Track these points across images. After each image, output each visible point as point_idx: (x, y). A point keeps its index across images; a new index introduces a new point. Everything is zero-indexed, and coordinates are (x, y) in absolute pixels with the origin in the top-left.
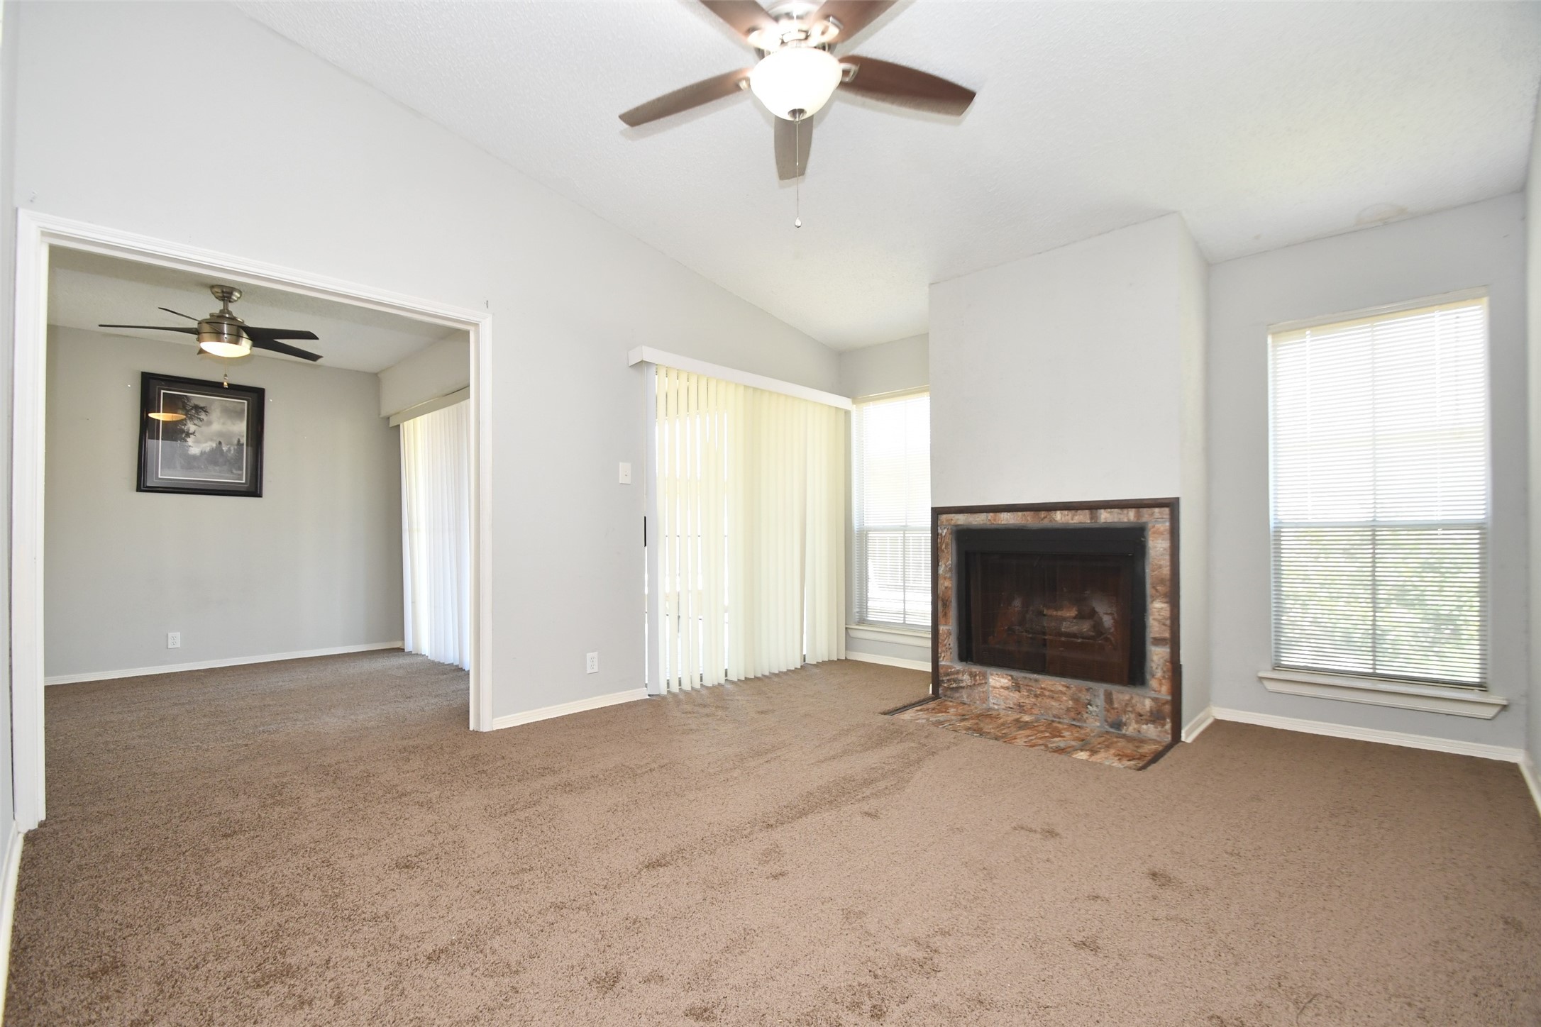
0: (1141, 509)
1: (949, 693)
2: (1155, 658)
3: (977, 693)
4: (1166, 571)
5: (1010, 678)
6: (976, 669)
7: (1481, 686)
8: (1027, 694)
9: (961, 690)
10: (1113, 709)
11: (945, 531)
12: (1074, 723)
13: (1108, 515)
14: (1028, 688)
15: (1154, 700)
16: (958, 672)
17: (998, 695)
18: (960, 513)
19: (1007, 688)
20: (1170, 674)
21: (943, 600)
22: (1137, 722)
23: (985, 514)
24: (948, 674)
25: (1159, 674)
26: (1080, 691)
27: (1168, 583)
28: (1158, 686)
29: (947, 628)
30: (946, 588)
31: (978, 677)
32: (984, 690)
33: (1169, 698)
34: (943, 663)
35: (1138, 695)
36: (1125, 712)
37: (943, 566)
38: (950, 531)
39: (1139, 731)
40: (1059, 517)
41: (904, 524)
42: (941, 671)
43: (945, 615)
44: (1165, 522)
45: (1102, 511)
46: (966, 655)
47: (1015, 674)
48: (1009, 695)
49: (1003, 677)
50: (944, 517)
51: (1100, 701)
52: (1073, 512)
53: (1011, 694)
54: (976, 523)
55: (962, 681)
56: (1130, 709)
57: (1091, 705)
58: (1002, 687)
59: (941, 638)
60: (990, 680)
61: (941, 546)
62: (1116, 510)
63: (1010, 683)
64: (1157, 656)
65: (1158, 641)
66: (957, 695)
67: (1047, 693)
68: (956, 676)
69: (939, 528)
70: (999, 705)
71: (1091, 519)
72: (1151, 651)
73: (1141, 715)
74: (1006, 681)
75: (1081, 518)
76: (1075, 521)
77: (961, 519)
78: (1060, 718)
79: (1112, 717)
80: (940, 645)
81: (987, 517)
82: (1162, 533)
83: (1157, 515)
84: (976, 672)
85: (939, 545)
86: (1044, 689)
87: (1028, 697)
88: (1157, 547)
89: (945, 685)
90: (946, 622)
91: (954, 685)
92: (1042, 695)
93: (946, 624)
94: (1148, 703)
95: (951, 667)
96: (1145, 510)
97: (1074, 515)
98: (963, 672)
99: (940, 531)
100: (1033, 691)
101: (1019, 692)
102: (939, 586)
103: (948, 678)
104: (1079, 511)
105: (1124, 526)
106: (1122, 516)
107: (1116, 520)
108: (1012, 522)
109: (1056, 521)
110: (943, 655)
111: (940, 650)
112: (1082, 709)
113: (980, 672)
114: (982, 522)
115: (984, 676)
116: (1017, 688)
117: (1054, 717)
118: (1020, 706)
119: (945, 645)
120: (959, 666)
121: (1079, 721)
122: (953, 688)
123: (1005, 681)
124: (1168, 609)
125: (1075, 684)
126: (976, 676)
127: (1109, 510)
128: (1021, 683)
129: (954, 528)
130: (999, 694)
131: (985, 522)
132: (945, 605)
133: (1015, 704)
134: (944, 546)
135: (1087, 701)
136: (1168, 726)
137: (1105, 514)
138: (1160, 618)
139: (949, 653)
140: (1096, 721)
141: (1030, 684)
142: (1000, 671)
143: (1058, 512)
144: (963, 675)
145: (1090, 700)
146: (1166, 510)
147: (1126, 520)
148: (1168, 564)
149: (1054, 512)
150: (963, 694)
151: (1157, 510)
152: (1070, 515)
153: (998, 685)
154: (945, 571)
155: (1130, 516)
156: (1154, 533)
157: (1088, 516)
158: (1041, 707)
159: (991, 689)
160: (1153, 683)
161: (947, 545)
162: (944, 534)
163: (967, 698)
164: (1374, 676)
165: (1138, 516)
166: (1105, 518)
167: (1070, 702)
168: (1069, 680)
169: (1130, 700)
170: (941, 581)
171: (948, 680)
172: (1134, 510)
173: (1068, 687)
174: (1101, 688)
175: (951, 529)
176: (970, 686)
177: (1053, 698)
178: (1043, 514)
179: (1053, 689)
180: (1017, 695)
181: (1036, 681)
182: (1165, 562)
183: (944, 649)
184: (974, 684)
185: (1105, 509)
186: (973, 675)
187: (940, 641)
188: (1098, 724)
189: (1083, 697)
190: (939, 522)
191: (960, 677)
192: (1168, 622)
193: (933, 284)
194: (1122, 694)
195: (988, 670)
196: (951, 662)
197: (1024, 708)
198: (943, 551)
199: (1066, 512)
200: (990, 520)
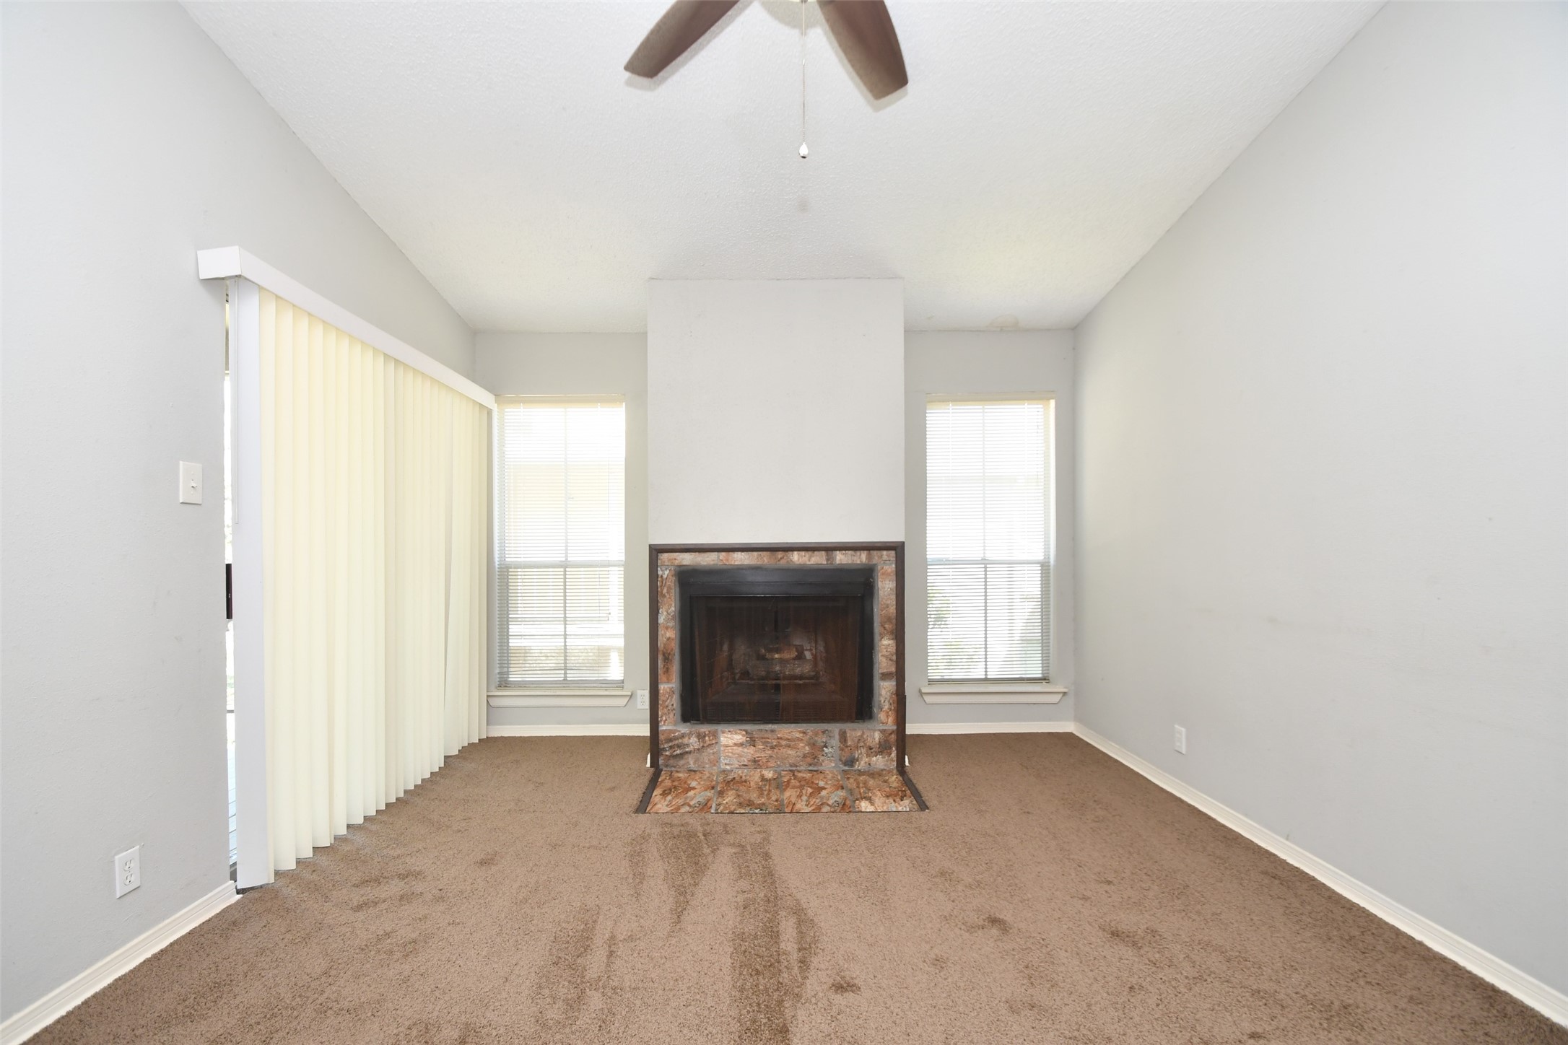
0: (871, 552)
1: (671, 762)
2: (883, 692)
3: (706, 757)
4: (892, 610)
5: (744, 733)
6: (704, 729)
7: (1045, 679)
8: (763, 747)
9: (686, 756)
10: (847, 747)
11: (667, 572)
12: (811, 768)
13: (843, 557)
14: (764, 740)
15: (883, 731)
16: (683, 736)
17: (730, 754)
18: (686, 552)
19: (741, 745)
20: (895, 705)
21: (664, 654)
22: (868, 756)
23: (716, 553)
24: (671, 740)
25: (886, 707)
26: (816, 734)
27: (894, 621)
28: (885, 717)
29: (670, 686)
30: (669, 639)
31: (707, 738)
32: (715, 750)
33: (895, 728)
34: (664, 728)
35: (868, 729)
36: (857, 748)
37: (665, 613)
38: (673, 572)
39: (869, 764)
40: (796, 558)
41: (564, 559)
42: (661, 737)
43: (667, 671)
44: (891, 564)
45: (838, 552)
46: (691, 713)
47: (749, 727)
48: (743, 752)
49: (736, 733)
50: (665, 556)
51: (835, 742)
52: (810, 553)
53: (746, 750)
54: (705, 564)
55: (688, 745)
56: (862, 744)
57: (826, 747)
58: (735, 745)
59: (661, 698)
60: (722, 739)
61: (662, 590)
62: (850, 552)
63: (745, 738)
64: (884, 690)
65: (885, 676)
66: (682, 762)
67: (784, 743)
68: (680, 741)
69: (659, 569)
70: (732, 765)
71: (827, 560)
72: (879, 686)
73: (871, 749)
74: (741, 737)
75: (818, 559)
76: (812, 562)
77: (687, 559)
78: (797, 766)
79: (846, 756)
80: (660, 708)
81: (719, 557)
82: (889, 574)
83: (885, 557)
84: (705, 732)
85: (659, 589)
86: (781, 738)
87: (764, 750)
88: (885, 587)
89: (667, 753)
90: (668, 679)
91: (678, 752)
92: (779, 745)
93: (669, 681)
94: (877, 735)
95: (671, 731)
96: (874, 553)
97: (810, 557)
98: (689, 735)
99: (660, 573)
100: (768, 742)
101: (754, 746)
102: (660, 637)
103: (670, 744)
104: (816, 552)
105: (860, 567)
106: (855, 558)
107: (850, 562)
108: (746, 562)
109: (793, 562)
110: (664, 718)
111: (660, 713)
112: (819, 752)
113: (709, 732)
114: (712, 563)
115: (715, 735)
116: (752, 742)
117: (791, 766)
118: (755, 761)
119: (667, 706)
120: (684, 728)
121: (815, 765)
122: (677, 755)
123: (739, 738)
124: (894, 645)
125: (811, 728)
126: (705, 737)
127: (844, 552)
128: (756, 736)
129: (678, 569)
130: (732, 753)
131: (716, 562)
132: (667, 659)
133: (749, 761)
134: (665, 591)
135: (822, 744)
136: (894, 755)
137: (840, 555)
138: (887, 654)
139: (671, 715)
140: (831, 762)
141: (766, 736)
142: (732, 727)
143: (795, 553)
144: (689, 738)
145: (826, 743)
146: (893, 553)
147: (858, 562)
148: (895, 603)
149: (790, 553)
150: (690, 759)
151: (885, 553)
152: (807, 556)
153: (731, 742)
154: (667, 620)
155: (862, 558)
156: (883, 574)
157: (824, 558)
158: (778, 758)
159: (722, 749)
160: (882, 716)
161: (669, 588)
162: (665, 576)
163: (695, 763)
164: (986, 680)
165: (869, 557)
166: (841, 560)
167: (807, 748)
168: (805, 725)
169: (862, 736)
170: (661, 632)
171: (671, 747)
172: (865, 552)
173: (804, 733)
174: (835, 728)
175: (674, 570)
176: (698, 749)
177: (789, 746)
178: (780, 555)
179: (789, 737)
180: (751, 750)
181: (772, 731)
182: (892, 601)
183: (665, 710)
184: (703, 747)
185: (840, 550)
186: (701, 737)
187: (660, 702)
188: (833, 765)
189: (819, 740)
190: (659, 561)
191: (686, 741)
192: (894, 658)
193: (653, 279)
194: (855, 731)
195: (720, 727)
196: (675, 725)
197: (760, 763)
198: (664, 596)
199: (803, 553)
200: (722, 560)
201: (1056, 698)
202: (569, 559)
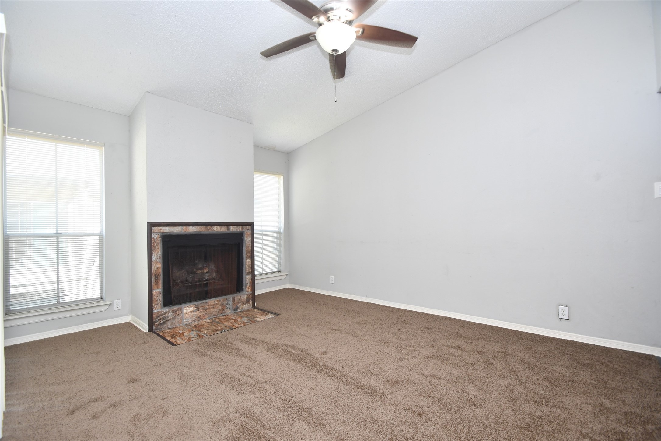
0: (243, 226)
1: (159, 327)
2: (247, 280)
3: (176, 321)
4: (250, 248)
5: (194, 306)
6: (175, 308)
7: (279, 271)
8: (202, 310)
9: (167, 322)
10: (235, 303)
11: (156, 236)
12: (222, 315)
13: (233, 228)
14: (203, 307)
15: (247, 295)
16: (165, 313)
17: (188, 317)
18: (166, 226)
19: (193, 311)
20: (251, 284)
21: (155, 275)
22: (242, 305)
23: (181, 227)
24: (159, 317)
25: (247, 285)
26: (224, 301)
27: (251, 253)
28: (247, 290)
29: (158, 290)
30: (158, 268)
31: (177, 312)
32: (181, 317)
33: (251, 293)
34: (155, 311)
35: (242, 295)
36: (239, 303)
37: (156, 256)
38: (160, 236)
39: (243, 308)
40: (216, 229)
41: (55, 232)
42: (154, 316)
43: (157, 283)
44: (249, 231)
45: (231, 226)
46: (168, 302)
47: (196, 303)
48: (194, 314)
49: (191, 307)
50: (155, 229)
51: (231, 302)
52: (221, 226)
53: (195, 313)
54: (176, 231)
55: (168, 317)
56: (240, 301)
57: (228, 305)
58: (190, 312)
59: (154, 297)
60: (184, 311)
61: (154, 245)
62: (235, 226)
63: (194, 308)
65: (247, 274)
66: (165, 326)
67: (211, 307)
68: (164, 316)
69: (152, 234)
70: (188, 321)
71: (228, 229)
72: (246, 278)
73: (243, 302)
74: (193, 308)
75: (223, 229)
76: (221, 231)
77: (167, 230)
78: (216, 315)
79: (235, 307)
80: (153, 302)
81: (182, 228)
82: (249, 235)
83: (247, 228)
84: (176, 309)
85: (153, 244)
86: (210, 305)
87: (203, 311)
88: (247, 239)
89: (157, 323)
90: (157, 287)
91: (163, 321)
92: (209, 308)
93: (158, 288)
94: (245, 297)
95: (160, 312)
96: (244, 227)
97: (221, 228)
98: (168, 312)
99: (153, 236)
100: (205, 308)
101: (199, 311)
102: (153, 267)
103: (159, 318)
104: (223, 226)
105: (239, 232)
106: (237, 229)
107: (235, 230)
108: (195, 231)
109: (214, 230)
110: (155, 307)
111: (153, 305)
112: (225, 308)
113: (178, 309)
114: (179, 231)
115: (181, 310)
116: (198, 309)
117: (214, 316)
118: (199, 317)
119: (157, 301)
120: (165, 310)
121: (223, 313)
122: (162, 323)
123: (192, 308)
124: (251, 262)
125: (221, 298)
126: (176, 311)
127: (233, 226)
128: (199, 306)
129: (162, 234)
130: (189, 316)
131: (181, 231)
132: (157, 278)
133: (196, 318)
134: (156, 245)
135: (226, 304)
136: (251, 303)
137: (232, 228)
138: (248, 265)
139: (159, 305)
140: (229, 311)
141: (204, 305)
142: (189, 305)
143: (215, 227)
144: (168, 314)
145: (227, 303)
146: (250, 227)
147: (238, 230)
148: (251, 245)
149: (213, 227)
150: (169, 323)
151: (247, 227)
152: (220, 228)
153: (188, 311)
154: (157, 259)
155: (239, 229)
156: (247, 235)
157: (226, 229)
158: (209, 314)
159: (184, 315)
160: (247, 289)
161: (158, 244)
162: (155, 238)
163: (171, 325)
164: (263, 274)
165: (242, 229)
166: (232, 230)
167: (220, 307)
168: (218, 298)
169: (240, 298)
170: (154, 265)
171: (159, 320)
172: (241, 226)
173: (219, 301)
174: (230, 297)
175: (160, 235)
176: (173, 318)
177: (213, 308)
178: (209, 227)
179: (213, 304)
180: (197, 313)
181: (206, 303)
182: (250, 245)
183: (156, 303)
184: (175, 316)
185: (232, 226)
186: (174, 312)
187: (153, 299)
188: (230, 312)
189: (225, 303)
190: (152, 231)
191: (166, 315)
192: (251, 266)
193: (149, 93)
194: (237, 296)
195: (183, 306)
196: (161, 309)
197: (201, 318)
198: (155, 247)
199: (218, 227)
200: (184, 230)
201: (284, 277)
202: (59, 232)
